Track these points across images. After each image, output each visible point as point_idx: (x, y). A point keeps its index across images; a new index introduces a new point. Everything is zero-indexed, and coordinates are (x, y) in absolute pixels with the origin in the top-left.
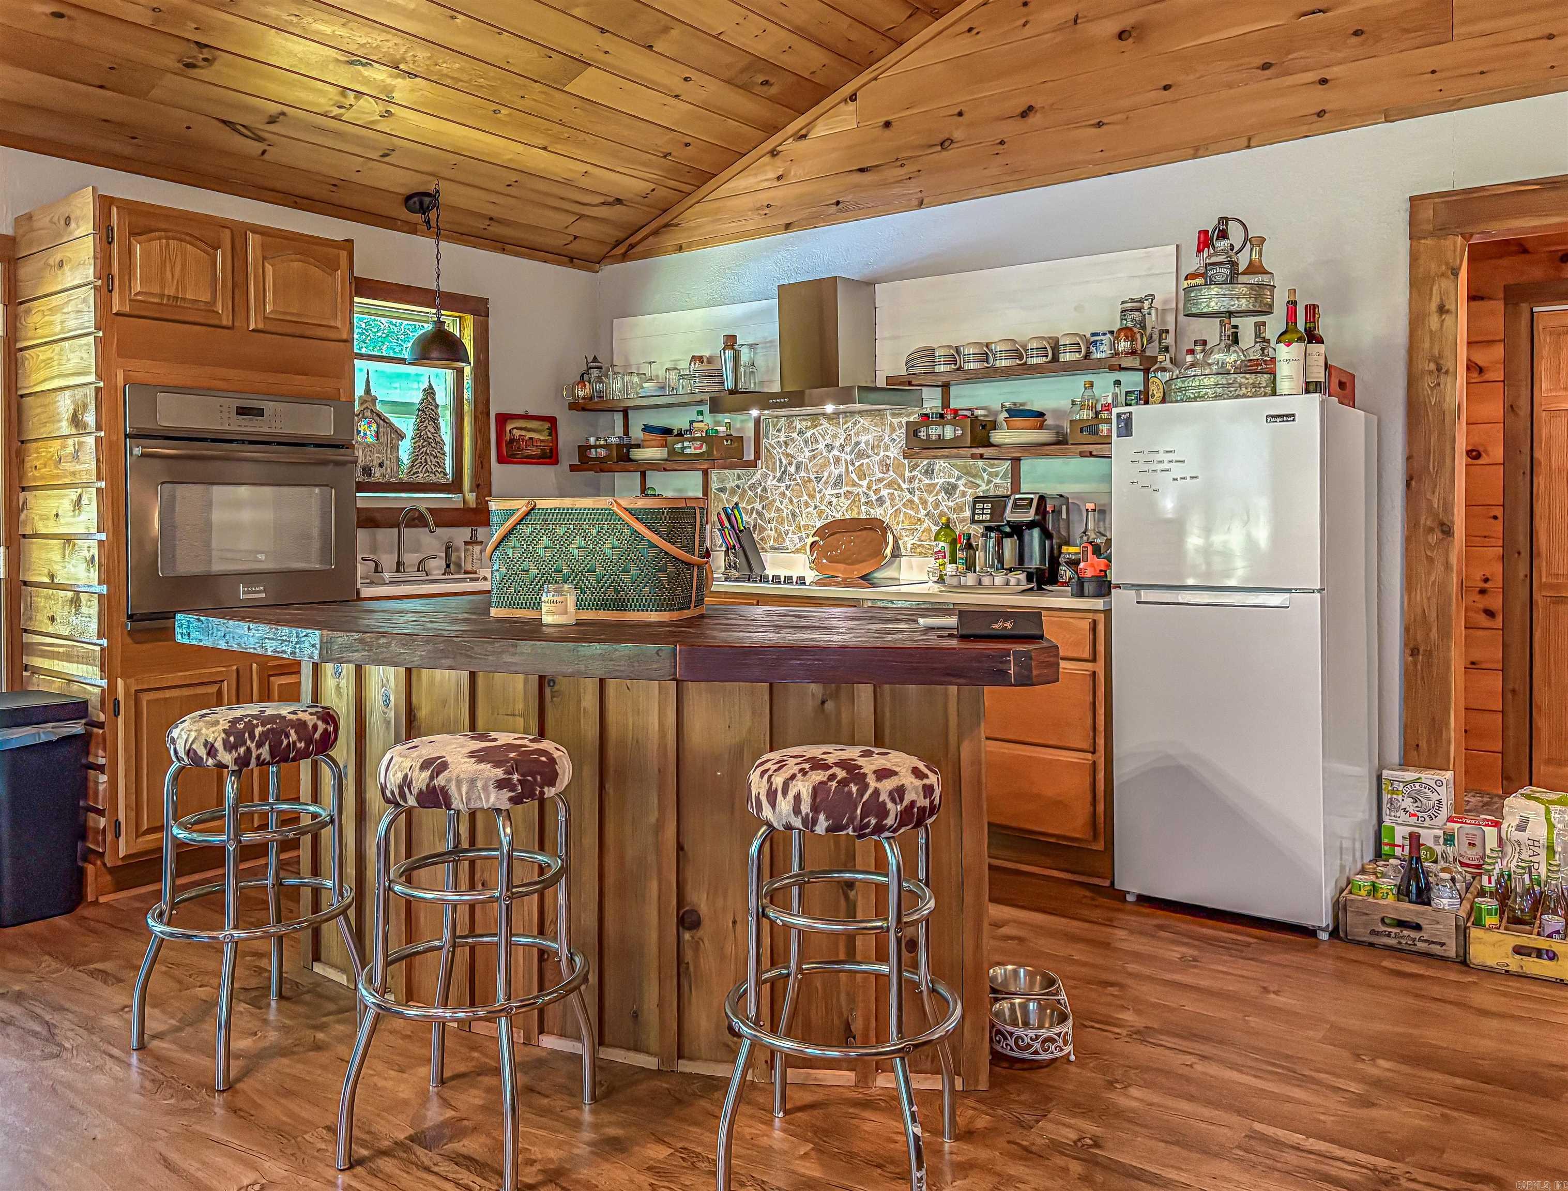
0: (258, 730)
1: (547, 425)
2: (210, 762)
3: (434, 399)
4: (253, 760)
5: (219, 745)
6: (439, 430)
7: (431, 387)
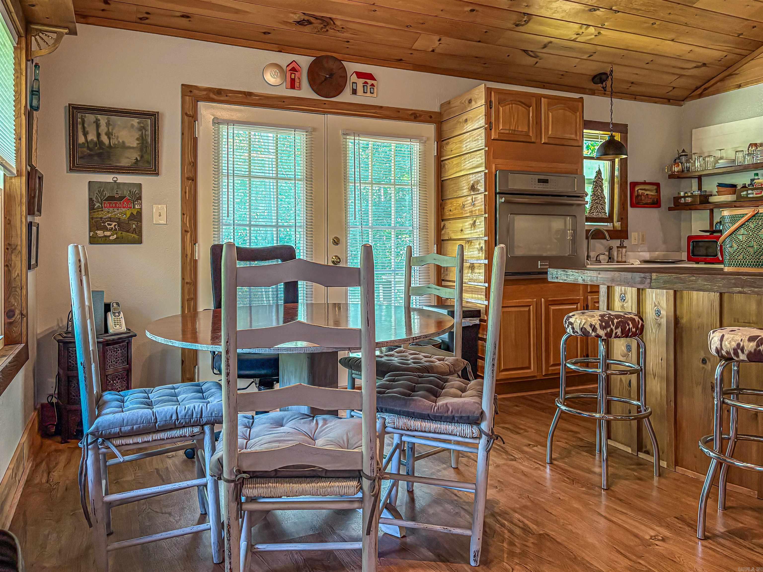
0: (615, 321)
1: (655, 187)
2: (593, 334)
3: (601, 176)
4: (613, 335)
5: (598, 326)
6: (603, 191)
7: (600, 170)
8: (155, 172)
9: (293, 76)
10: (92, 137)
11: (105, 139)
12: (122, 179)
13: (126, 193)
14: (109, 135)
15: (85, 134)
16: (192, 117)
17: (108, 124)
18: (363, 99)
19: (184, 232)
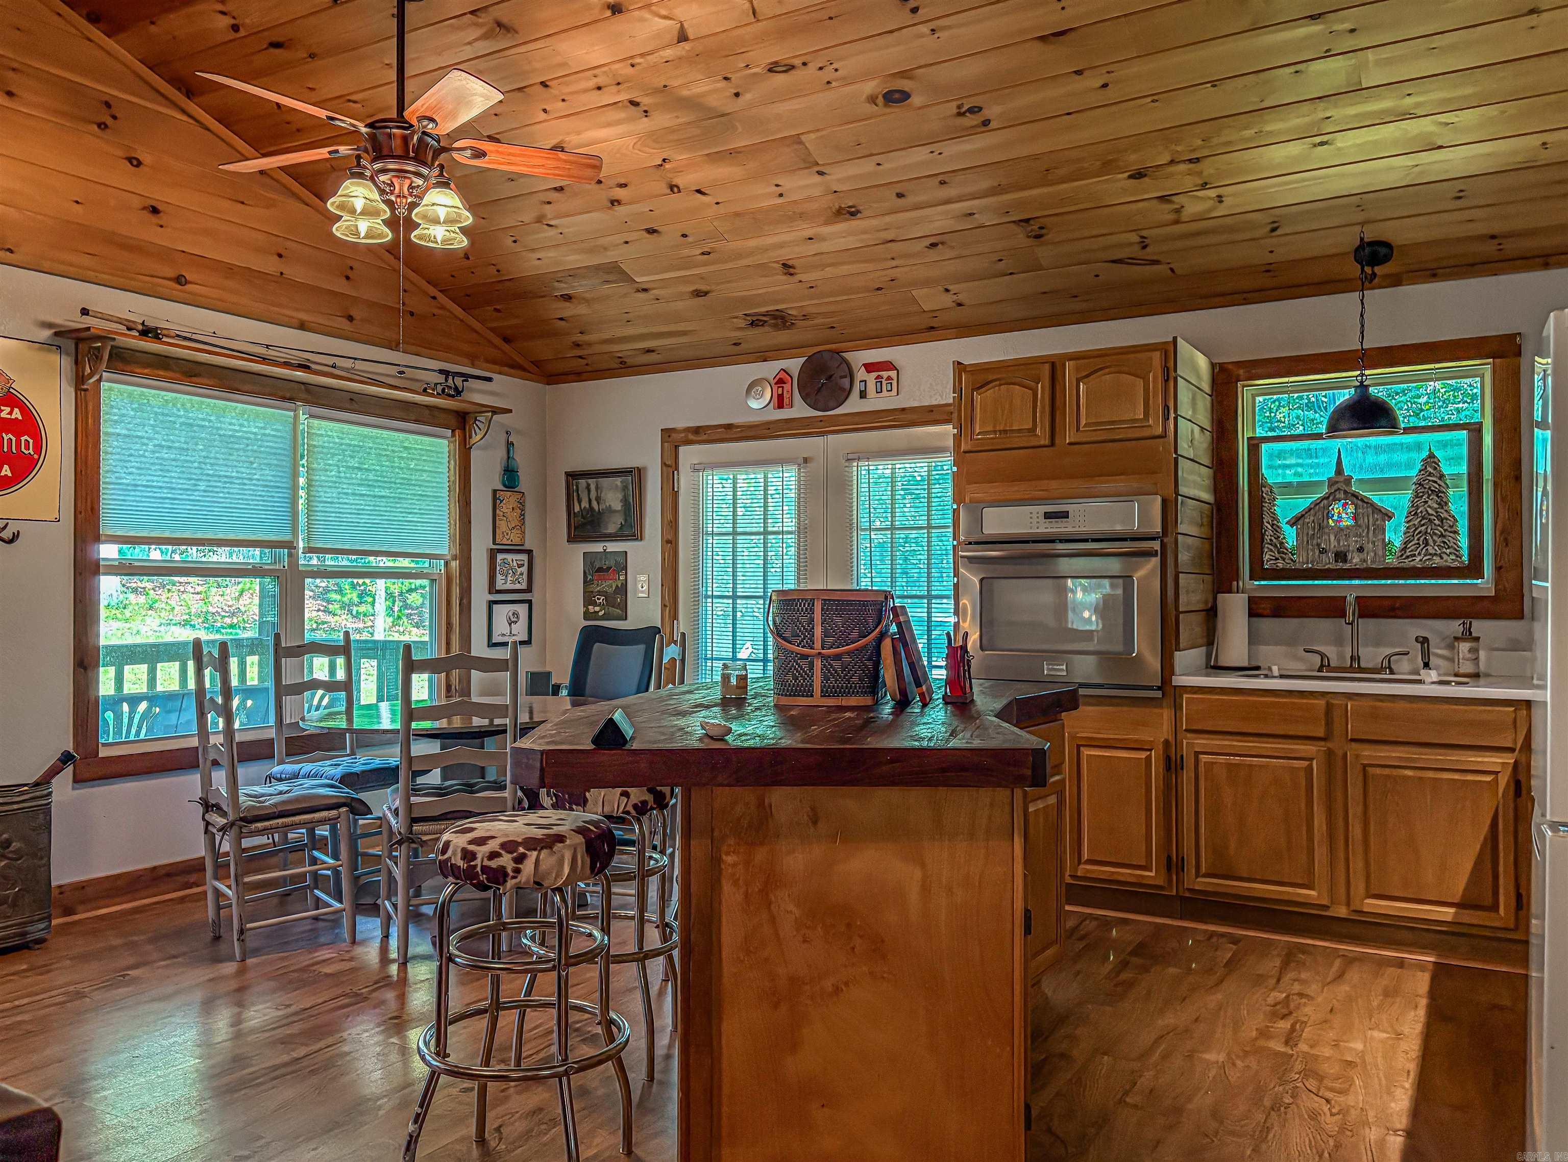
3: (1437, 469)
6: (1446, 504)
7: (1431, 456)
8: (637, 536)
9: (780, 391)
10: (585, 504)
11: (595, 504)
12: (612, 547)
13: (612, 563)
14: (598, 499)
16: (670, 467)
17: (597, 488)
18: (875, 403)
19: (664, 606)
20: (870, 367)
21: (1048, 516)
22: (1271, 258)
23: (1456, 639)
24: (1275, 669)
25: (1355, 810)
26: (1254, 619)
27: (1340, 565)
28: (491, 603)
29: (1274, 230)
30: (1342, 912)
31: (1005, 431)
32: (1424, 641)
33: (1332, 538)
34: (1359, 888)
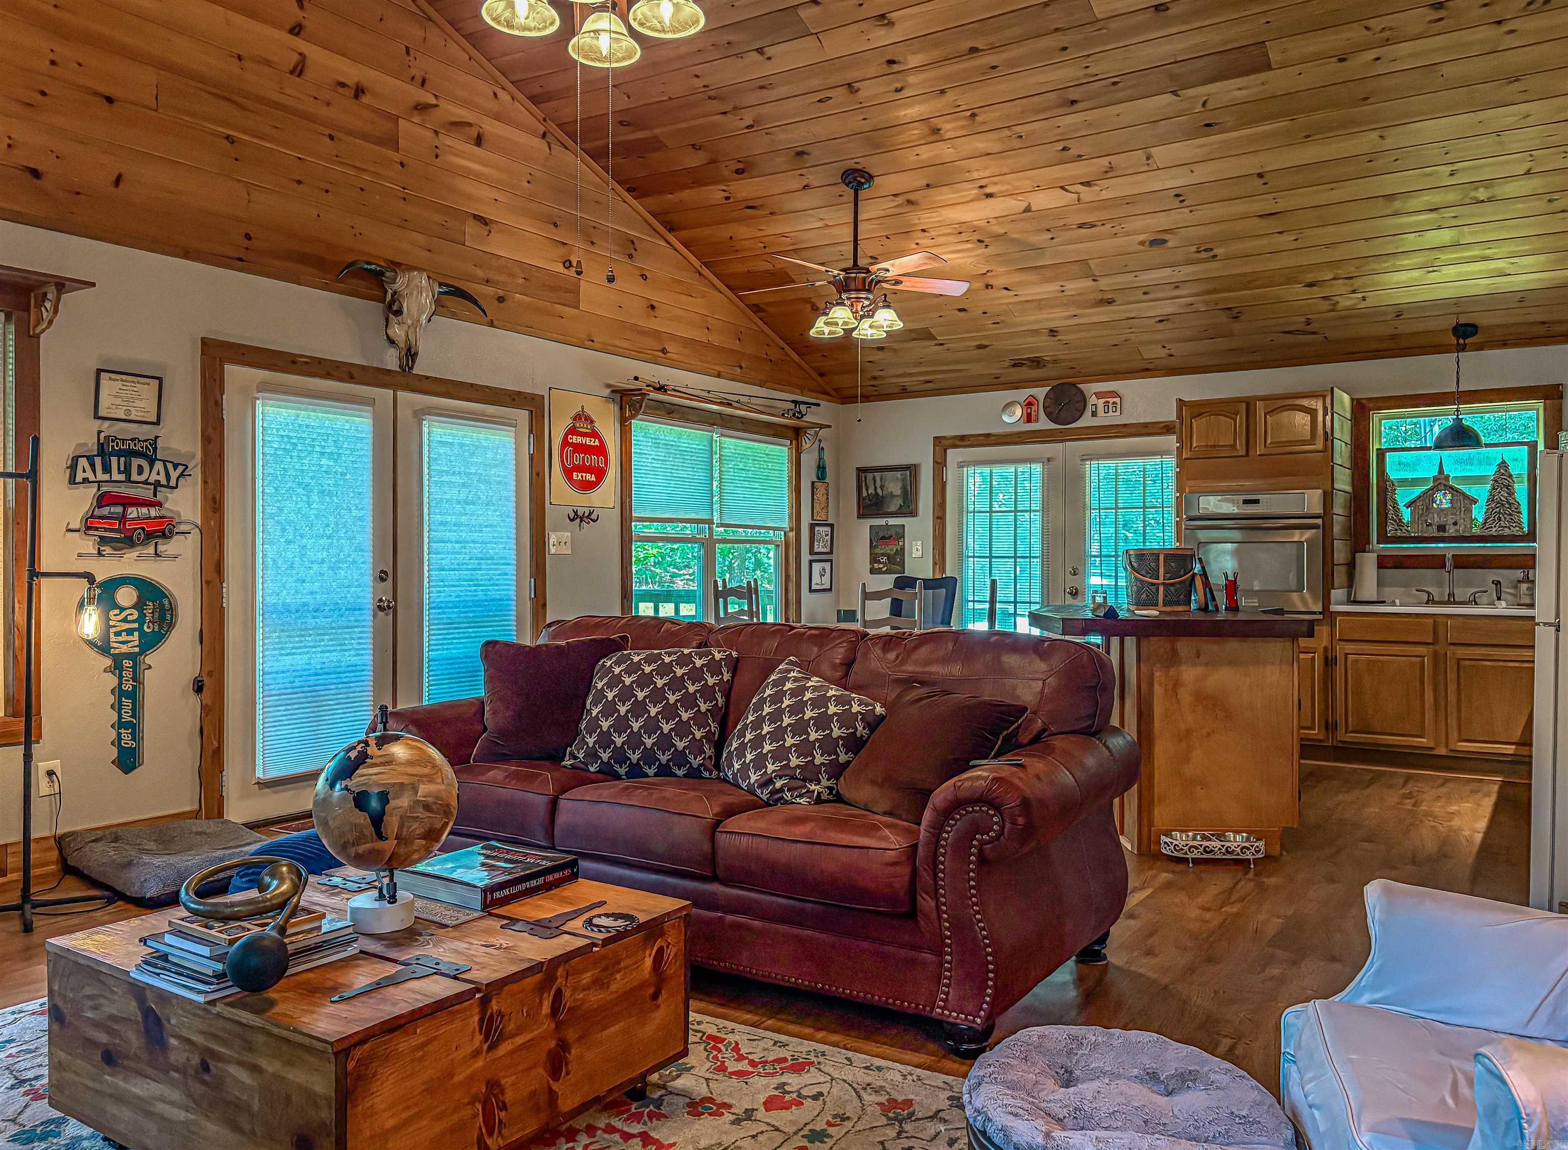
3: (1508, 470)
6: (1513, 494)
7: (1504, 462)
8: (913, 513)
9: (1029, 410)
10: (871, 491)
11: (879, 491)
12: (892, 521)
13: (893, 533)
14: (882, 487)
15: (867, 490)
16: (940, 464)
17: (881, 479)
18: (1103, 419)
19: (935, 564)
20: (1099, 395)
21: (1246, 502)
22: (1396, 332)
23: (1519, 581)
24: (1397, 601)
25: (1452, 687)
26: (1381, 570)
27: (1441, 534)
28: (811, 562)
29: (1398, 316)
30: (1442, 751)
31: (1215, 446)
32: (1497, 583)
33: (1435, 516)
34: (1454, 735)
